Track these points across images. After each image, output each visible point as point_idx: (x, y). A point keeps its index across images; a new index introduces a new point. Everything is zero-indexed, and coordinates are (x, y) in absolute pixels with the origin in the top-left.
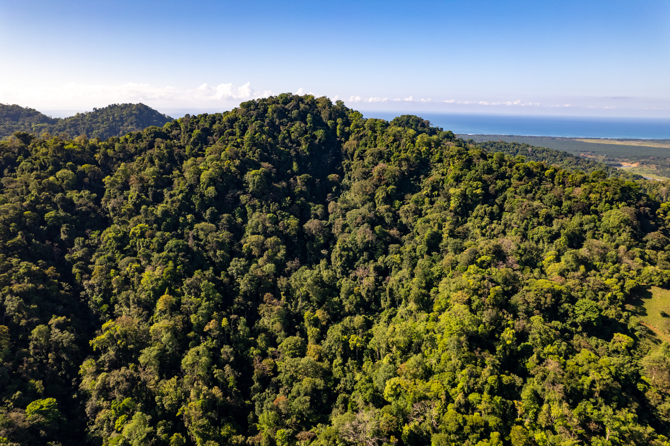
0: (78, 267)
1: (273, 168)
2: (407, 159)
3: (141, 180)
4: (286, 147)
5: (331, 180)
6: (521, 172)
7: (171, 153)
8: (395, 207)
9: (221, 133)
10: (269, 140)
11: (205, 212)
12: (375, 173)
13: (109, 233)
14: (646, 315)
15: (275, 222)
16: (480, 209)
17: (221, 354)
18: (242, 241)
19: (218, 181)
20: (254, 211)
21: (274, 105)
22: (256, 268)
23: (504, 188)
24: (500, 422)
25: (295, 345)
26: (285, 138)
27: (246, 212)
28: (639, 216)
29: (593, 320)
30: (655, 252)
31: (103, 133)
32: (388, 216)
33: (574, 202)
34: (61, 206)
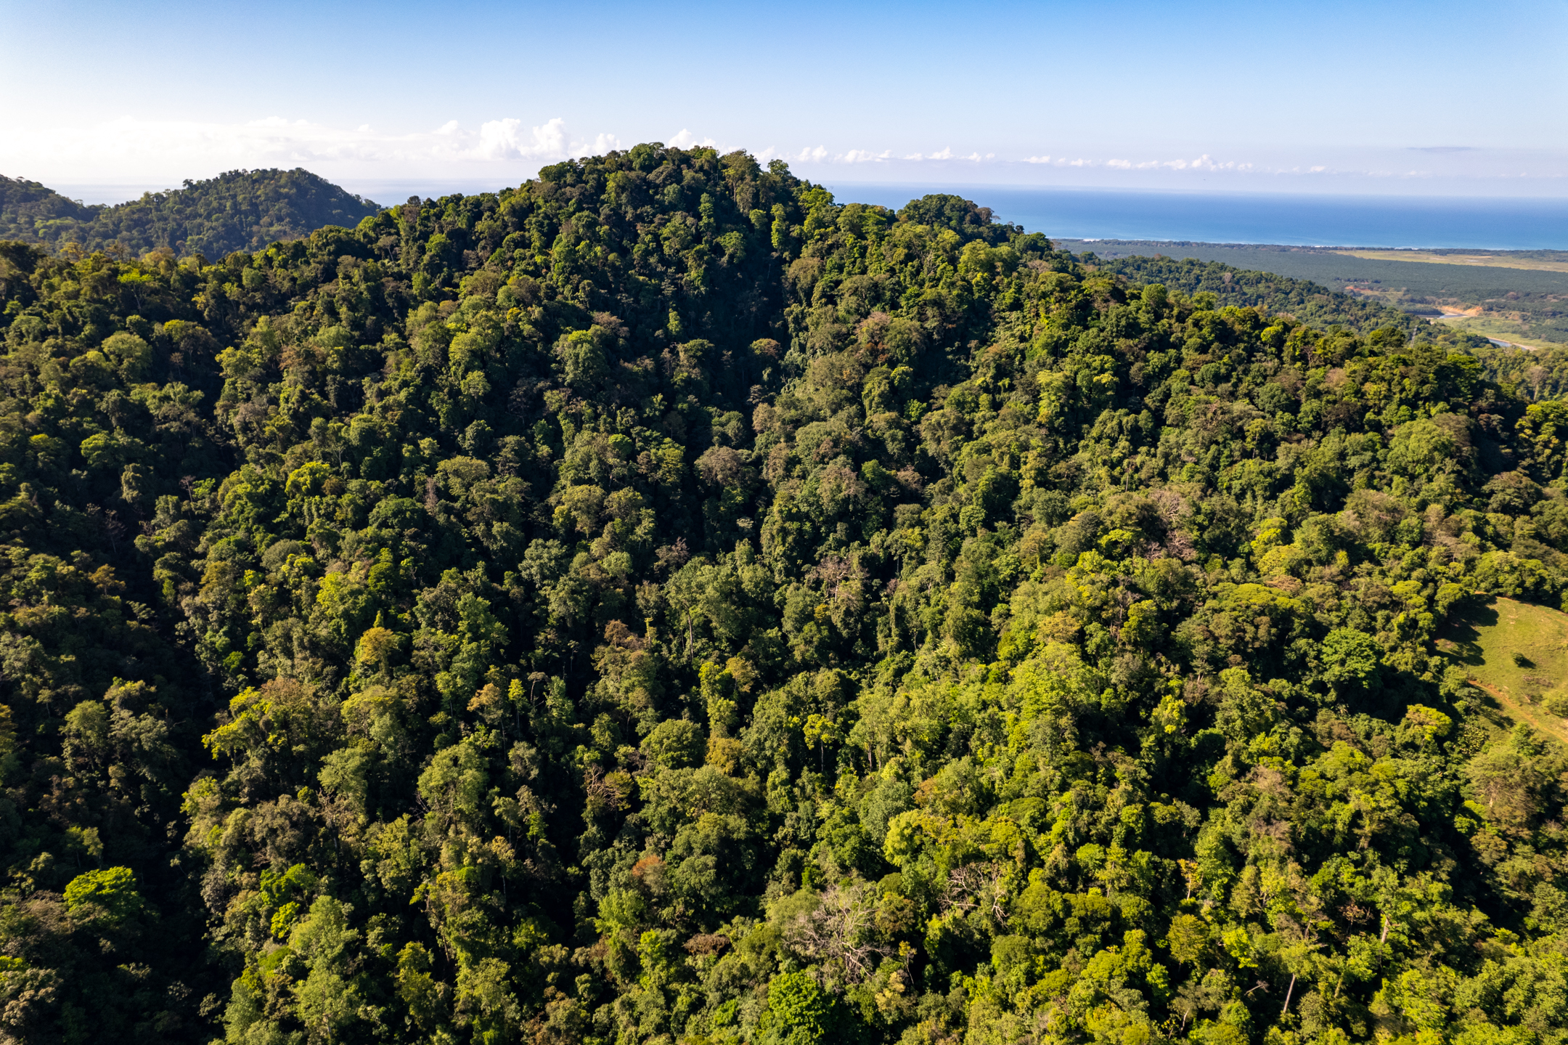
0: (166, 565)
1: (622, 325)
2: (938, 303)
3: (309, 356)
4: (652, 274)
5: (758, 352)
6: (1205, 331)
7: (377, 291)
8: (909, 417)
9: (496, 240)
10: (611, 257)
11: (463, 432)
12: (863, 332)
13: (237, 485)
14: (1482, 662)
15: (629, 453)
16: (1108, 420)
17: (509, 763)
18: (552, 500)
19: (491, 357)
20: (579, 428)
21: (620, 173)
22: (586, 563)
23: (1165, 371)
24: (1147, 908)
25: (679, 740)
26: (647, 253)
27: (559, 432)
28: (1476, 435)
29: (1362, 675)
30: (1508, 518)
31: (211, 243)
32: (894, 439)
33: (1328, 402)
34: (119, 420)
